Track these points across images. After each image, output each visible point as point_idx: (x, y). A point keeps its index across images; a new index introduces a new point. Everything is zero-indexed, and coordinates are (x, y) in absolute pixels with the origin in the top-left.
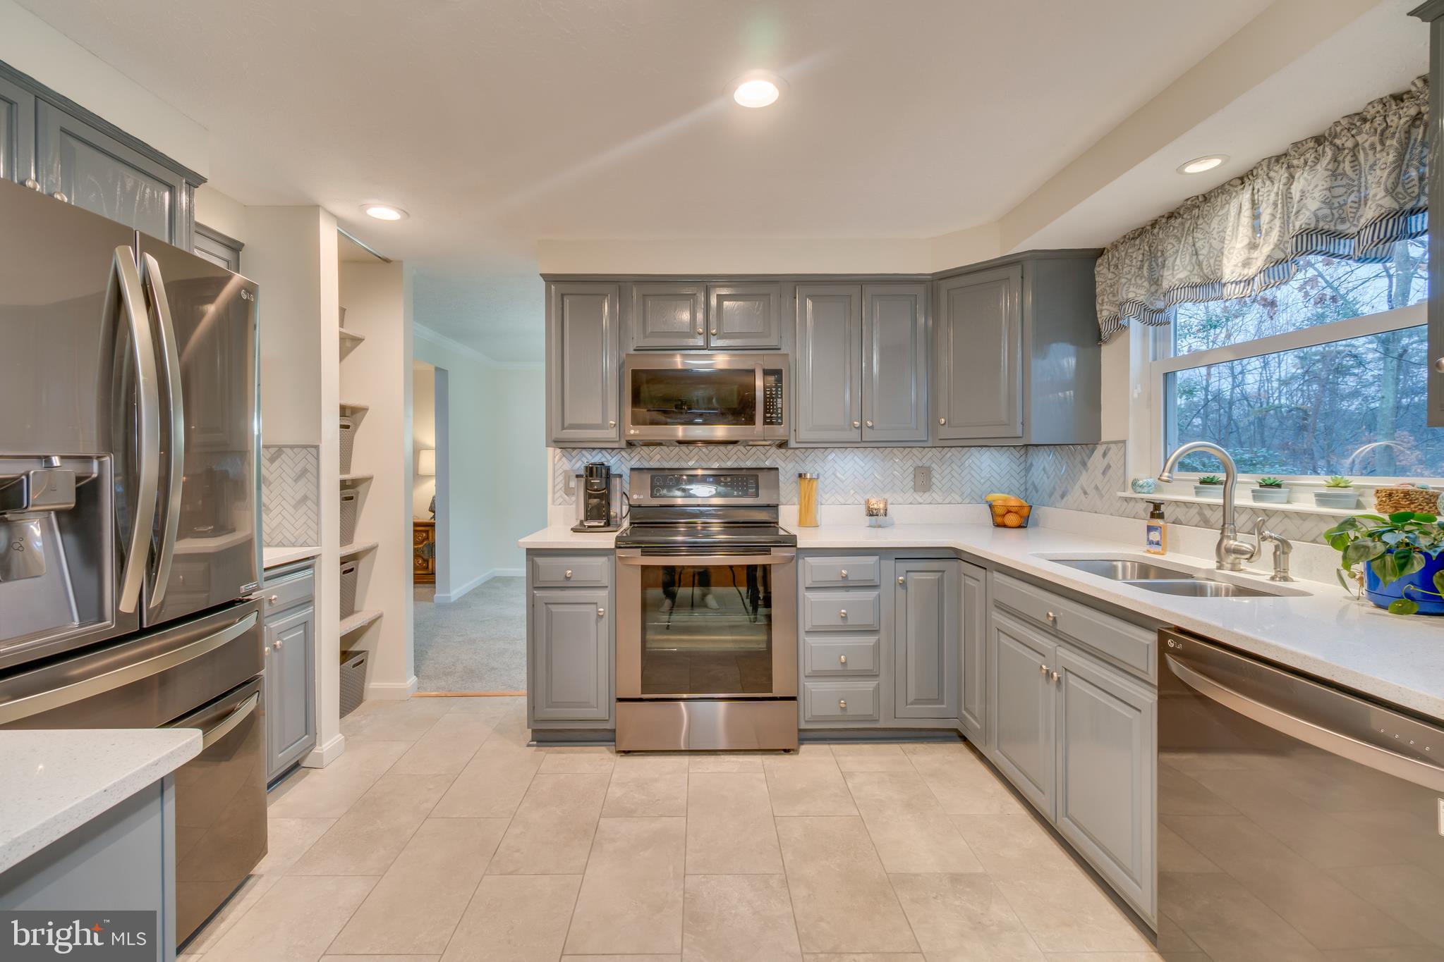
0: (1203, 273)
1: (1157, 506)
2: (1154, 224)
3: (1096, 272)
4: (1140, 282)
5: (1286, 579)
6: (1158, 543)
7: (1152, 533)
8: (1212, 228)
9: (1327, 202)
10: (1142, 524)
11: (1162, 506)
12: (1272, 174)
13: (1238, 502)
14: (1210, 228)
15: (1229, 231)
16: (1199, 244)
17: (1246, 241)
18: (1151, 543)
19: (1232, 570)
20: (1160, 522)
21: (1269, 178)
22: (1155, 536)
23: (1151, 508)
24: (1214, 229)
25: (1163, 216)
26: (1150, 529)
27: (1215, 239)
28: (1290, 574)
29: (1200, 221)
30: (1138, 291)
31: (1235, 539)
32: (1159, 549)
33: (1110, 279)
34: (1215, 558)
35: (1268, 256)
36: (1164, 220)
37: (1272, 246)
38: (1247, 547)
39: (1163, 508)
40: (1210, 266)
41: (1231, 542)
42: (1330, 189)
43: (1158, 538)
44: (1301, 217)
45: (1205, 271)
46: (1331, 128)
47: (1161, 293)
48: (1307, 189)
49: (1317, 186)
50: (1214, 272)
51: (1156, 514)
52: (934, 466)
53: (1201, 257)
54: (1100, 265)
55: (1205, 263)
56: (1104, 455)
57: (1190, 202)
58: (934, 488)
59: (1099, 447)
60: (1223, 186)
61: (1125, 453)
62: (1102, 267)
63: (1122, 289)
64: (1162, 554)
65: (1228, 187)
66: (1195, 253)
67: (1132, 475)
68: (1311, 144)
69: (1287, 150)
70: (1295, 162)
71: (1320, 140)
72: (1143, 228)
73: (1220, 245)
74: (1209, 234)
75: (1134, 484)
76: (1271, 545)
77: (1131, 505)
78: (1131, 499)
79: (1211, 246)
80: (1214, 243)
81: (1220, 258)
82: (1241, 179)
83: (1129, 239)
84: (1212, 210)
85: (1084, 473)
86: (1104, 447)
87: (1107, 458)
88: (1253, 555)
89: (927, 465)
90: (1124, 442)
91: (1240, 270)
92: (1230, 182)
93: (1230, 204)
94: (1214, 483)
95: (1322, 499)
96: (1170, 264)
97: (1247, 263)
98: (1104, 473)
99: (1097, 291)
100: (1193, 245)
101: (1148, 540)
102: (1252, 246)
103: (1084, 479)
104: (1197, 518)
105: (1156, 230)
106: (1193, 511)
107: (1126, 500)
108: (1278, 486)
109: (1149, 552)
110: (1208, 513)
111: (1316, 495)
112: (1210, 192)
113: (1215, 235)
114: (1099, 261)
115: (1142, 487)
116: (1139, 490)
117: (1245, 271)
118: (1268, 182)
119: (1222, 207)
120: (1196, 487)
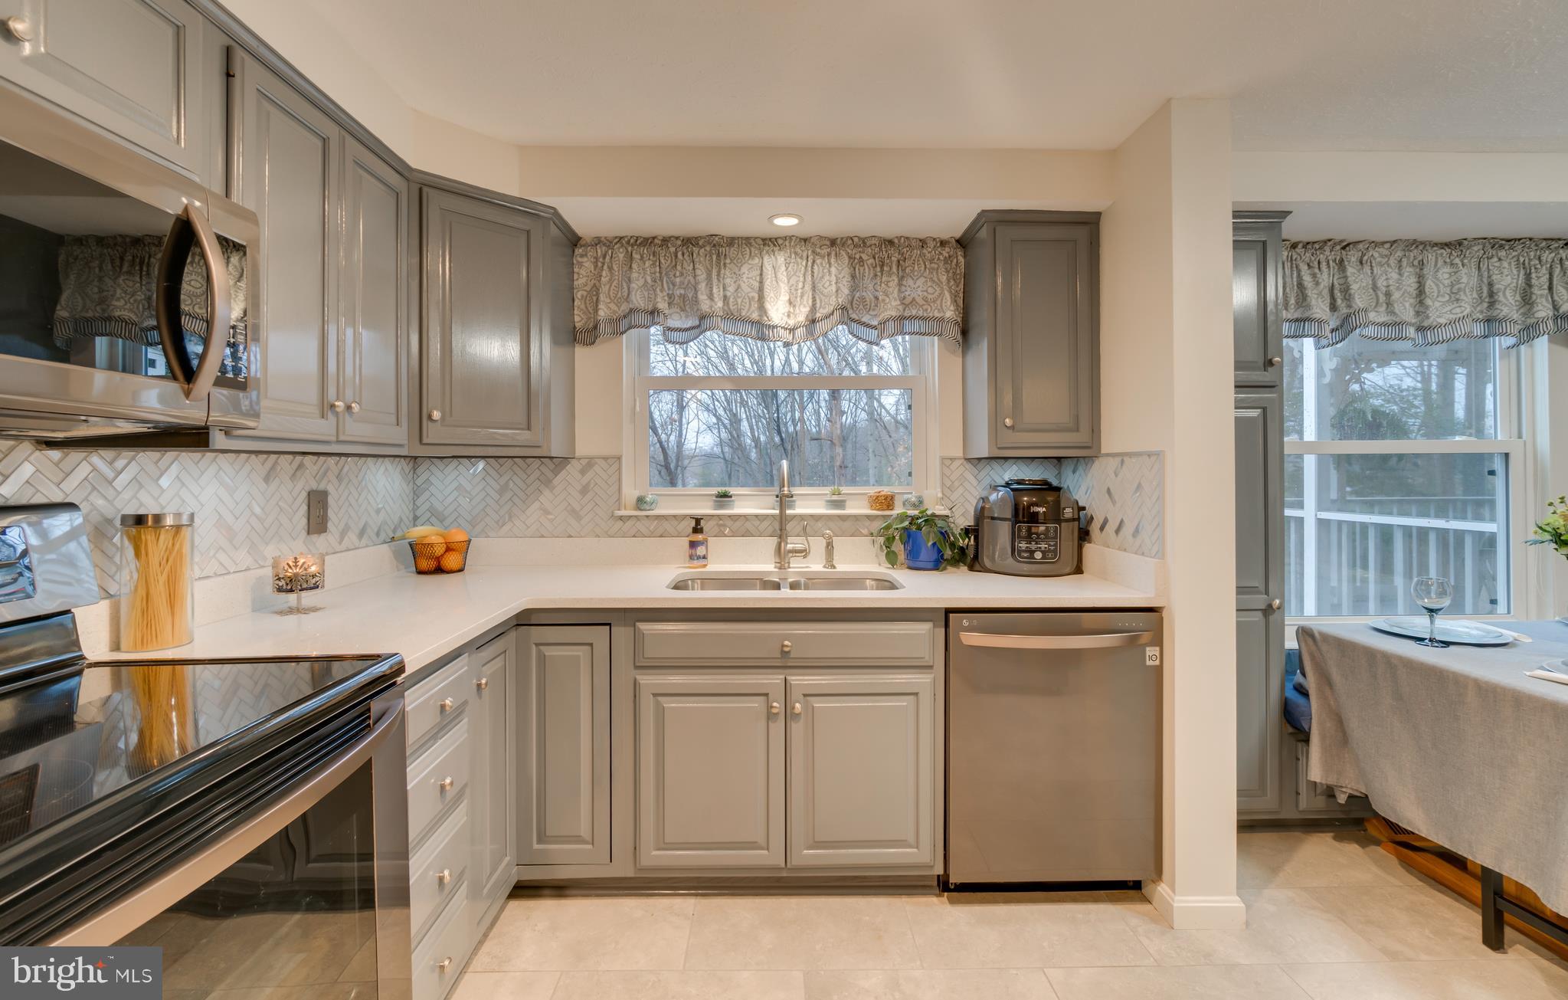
0: (729, 309)
1: (698, 521)
2: (666, 241)
3: (575, 262)
6: (701, 558)
7: (695, 548)
8: (742, 271)
9: (850, 290)
10: (685, 542)
11: (702, 521)
12: (799, 250)
14: (740, 270)
15: (768, 283)
16: (726, 281)
17: (787, 298)
18: (694, 558)
19: (789, 567)
20: (700, 537)
21: (797, 253)
22: (698, 551)
23: (693, 523)
24: (744, 273)
25: (677, 238)
26: (693, 544)
27: (744, 282)
29: (728, 261)
30: (664, 304)
31: (787, 542)
32: (702, 562)
33: (604, 278)
34: (775, 560)
35: (806, 315)
36: (679, 242)
37: (807, 308)
38: (799, 547)
39: (703, 523)
40: (737, 304)
41: (787, 545)
42: (850, 284)
43: (704, 553)
44: (840, 296)
45: (732, 308)
46: (842, 238)
47: (677, 313)
48: (834, 279)
49: (844, 277)
50: (739, 310)
51: (697, 530)
52: (331, 489)
53: (728, 294)
54: (582, 256)
55: (731, 300)
56: (583, 472)
57: (717, 239)
58: (330, 525)
59: (573, 462)
60: (748, 239)
61: (620, 469)
62: (585, 259)
63: (635, 295)
64: (705, 566)
65: (752, 241)
66: (724, 289)
67: (630, 493)
68: (828, 243)
69: (811, 237)
70: (818, 250)
71: (833, 242)
72: (648, 239)
73: (749, 290)
74: (738, 277)
75: (640, 502)
76: (823, 542)
77: (629, 523)
78: (630, 517)
79: (739, 287)
80: (744, 286)
81: (747, 300)
82: (764, 240)
83: (628, 242)
84: (740, 255)
85: (547, 492)
86: (584, 462)
87: (590, 475)
88: (804, 553)
89: (322, 487)
90: (619, 458)
91: (785, 318)
92: (755, 238)
93: (761, 259)
94: (729, 497)
95: (830, 504)
96: (703, 290)
97: (789, 315)
98: (584, 491)
99: (575, 283)
100: (722, 280)
101: (693, 554)
102: (790, 303)
103: (546, 499)
105: (671, 249)
107: (621, 519)
108: (791, 496)
109: (692, 567)
111: (826, 501)
112: (733, 238)
113: (745, 279)
114: (578, 250)
115: (649, 503)
116: (644, 507)
117: (789, 321)
118: (793, 255)
119: (752, 258)
120: (714, 501)
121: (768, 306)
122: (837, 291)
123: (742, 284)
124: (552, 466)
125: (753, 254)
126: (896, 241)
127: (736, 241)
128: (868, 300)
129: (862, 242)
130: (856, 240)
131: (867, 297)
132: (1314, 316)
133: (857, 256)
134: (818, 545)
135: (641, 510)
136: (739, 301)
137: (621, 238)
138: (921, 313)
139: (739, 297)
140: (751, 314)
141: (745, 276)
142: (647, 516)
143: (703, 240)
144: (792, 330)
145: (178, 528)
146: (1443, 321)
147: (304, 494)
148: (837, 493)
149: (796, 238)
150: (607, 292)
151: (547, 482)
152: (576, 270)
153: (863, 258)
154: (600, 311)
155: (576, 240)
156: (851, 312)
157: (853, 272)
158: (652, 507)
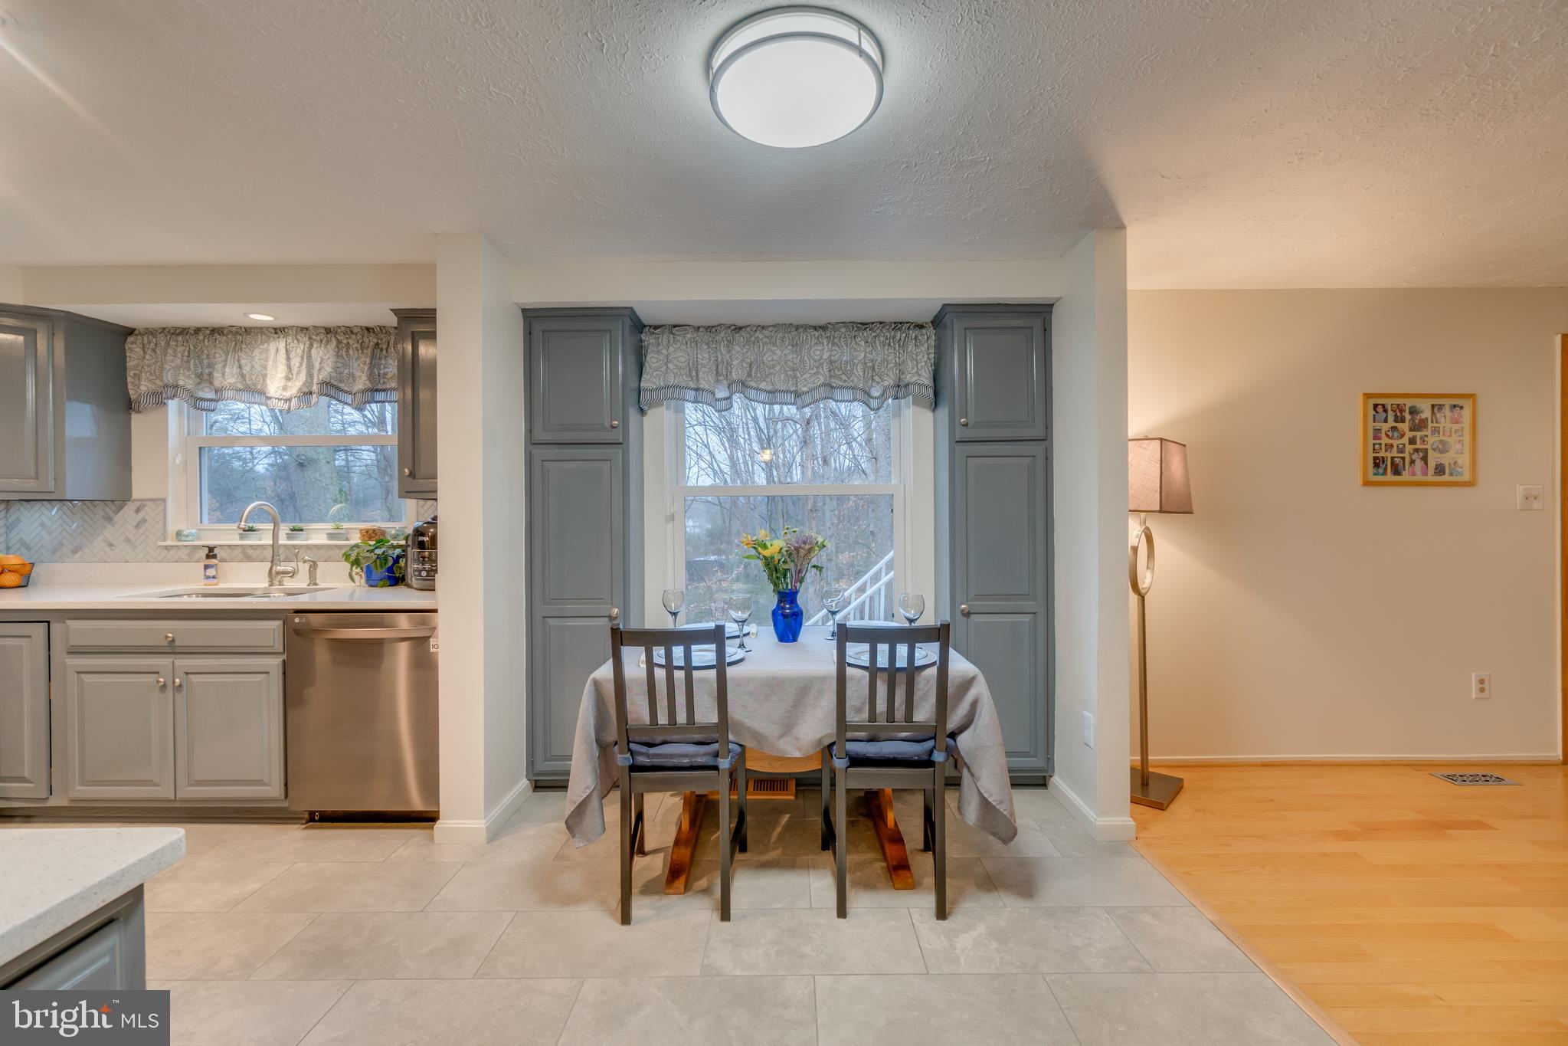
1: (211, 549)
2: (198, 330)
3: (127, 348)
4: (187, 373)
5: (316, 584)
6: (214, 577)
7: (208, 570)
8: (254, 354)
9: (335, 369)
10: (201, 565)
11: (215, 549)
12: (298, 337)
13: (281, 542)
14: (252, 353)
15: (270, 363)
16: (243, 362)
17: (284, 374)
18: (208, 577)
19: (279, 585)
20: (213, 561)
21: (297, 339)
22: (211, 572)
23: (206, 551)
24: (257, 356)
25: (207, 328)
26: (206, 567)
27: (257, 363)
28: (318, 582)
29: (244, 346)
30: (187, 381)
31: (280, 566)
32: (215, 581)
33: (148, 360)
34: (267, 579)
35: (300, 389)
36: (208, 332)
37: (301, 383)
38: (290, 569)
39: (216, 551)
40: (250, 380)
41: (279, 568)
42: (336, 362)
43: (216, 573)
44: (324, 373)
45: (246, 382)
46: (334, 328)
47: (204, 387)
48: (324, 358)
49: (330, 358)
50: (251, 385)
51: (211, 555)
53: (245, 372)
54: (133, 343)
55: (247, 376)
56: (137, 511)
57: (235, 329)
59: (130, 503)
61: (164, 509)
62: (135, 346)
63: (167, 374)
64: (218, 583)
66: (240, 367)
67: (172, 527)
68: (323, 331)
69: (309, 327)
70: (314, 337)
71: (328, 331)
72: (184, 329)
73: (261, 368)
74: (250, 358)
75: (179, 534)
76: (307, 566)
77: (172, 551)
78: (173, 546)
79: (253, 366)
80: (256, 366)
81: (261, 377)
83: (169, 332)
84: (253, 342)
86: (137, 503)
87: (142, 513)
88: (293, 574)
90: (163, 500)
91: (282, 391)
92: (267, 328)
93: (268, 344)
94: (254, 531)
95: (331, 536)
96: (219, 369)
97: (285, 388)
98: (137, 526)
99: (128, 364)
100: (239, 361)
101: (205, 575)
102: (288, 379)
103: (109, 532)
104: (241, 556)
105: (201, 338)
106: (237, 551)
107: (166, 548)
108: (302, 530)
109: (205, 585)
110: (250, 552)
111: (327, 534)
112: (251, 328)
113: (257, 360)
114: (130, 339)
115: (187, 536)
116: (183, 538)
117: (284, 393)
118: (295, 341)
119: (262, 343)
120: (240, 534)
121: (268, 382)
122: (322, 369)
123: (254, 363)
124: (114, 508)
125: (264, 341)
127: (252, 331)
129: (349, 331)
130: (344, 329)
132: (702, 386)
133: (345, 341)
134: (304, 568)
135: (180, 541)
136: (254, 377)
137: (164, 329)
139: (253, 375)
140: (264, 387)
141: (255, 358)
142: (185, 546)
143: (225, 330)
144: (288, 400)
146: (805, 389)
148: (338, 528)
149: (298, 327)
150: (152, 372)
151: (109, 519)
152: (128, 354)
153: (348, 343)
154: (140, 387)
155: (130, 332)
156: (341, 385)
157: (340, 354)
158: (190, 538)
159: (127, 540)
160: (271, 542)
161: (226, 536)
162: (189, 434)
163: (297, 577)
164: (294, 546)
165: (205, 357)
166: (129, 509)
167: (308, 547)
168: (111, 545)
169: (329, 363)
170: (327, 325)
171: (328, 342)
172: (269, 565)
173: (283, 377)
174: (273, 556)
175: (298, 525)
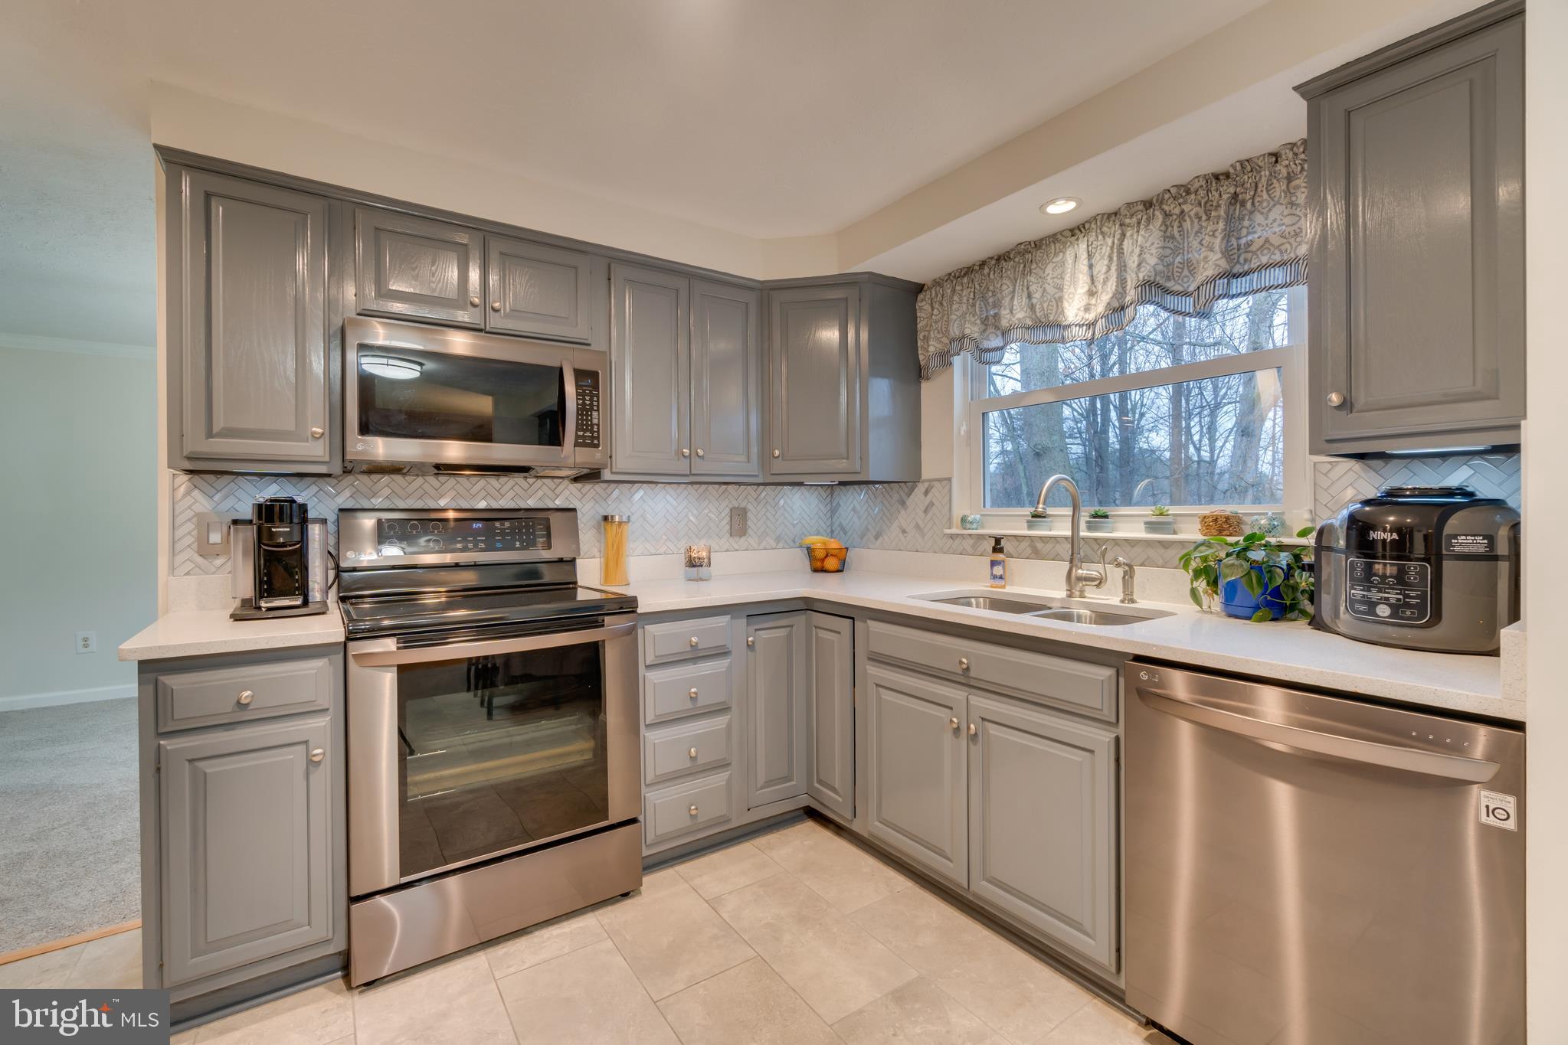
0: (1036, 316)
1: (998, 540)
2: (983, 264)
3: (917, 307)
4: (973, 319)
5: (1133, 601)
6: (1001, 577)
7: (995, 567)
8: (1046, 273)
9: (1161, 258)
10: (987, 560)
11: (1002, 540)
12: (1105, 229)
13: (1084, 533)
14: (1044, 273)
15: (1067, 277)
16: (1033, 288)
17: (1086, 288)
18: (994, 577)
19: (1080, 597)
20: (1000, 557)
21: (1102, 233)
22: (998, 571)
23: (992, 542)
24: (1048, 274)
25: (992, 258)
26: (993, 563)
27: (1049, 284)
28: (1135, 597)
29: (1034, 266)
30: (973, 329)
31: (1081, 568)
32: (1002, 582)
33: (936, 315)
34: (1065, 586)
35: (1108, 304)
36: (993, 262)
37: (1110, 295)
38: (1095, 574)
39: (1004, 542)
40: (1044, 310)
41: (1080, 571)
42: (1163, 248)
43: (1001, 573)
44: (1143, 269)
45: (1038, 315)
46: (1158, 195)
47: (992, 333)
49: (1153, 244)
50: (1046, 316)
51: (997, 548)
52: (750, 507)
53: (1034, 301)
54: (922, 301)
55: (1038, 306)
56: (926, 493)
57: (1022, 247)
58: (750, 531)
59: (920, 485)
60: (1055, 235)
61: (950, 490)
62: (924, 303)
63: (953, 326)
64: (1003, 587)
65: (1059, 236)
66: (1029, 296)
67: (958, 512)
68: (1141, 207)
69: (1120, 209)
72: (969, 268)
73: (1055, 291)
74: (1042, 279)
75: (964, 521)
76: (1120, 572)
77: (958, 541)
79: (1045, 290)
80: (1049, 288)
81: (1054, 302)
82: (1072, 230)
83: (954, 277)
84: (1045, 257)
85: (903, 512)
86: (926, 485)
87: (930, 495)
88: (1100, 582)
89: (743, 505)
90: (949, 480)
91: (1081, 314)
92: (1061, 233)
93: (1064, 253)
94: (1044, 517)
95: (1151, 526)
96: (1006, 304)
97: (1087, 309)
98: (926, 511)
99: (918, 326)
100: (1028, 288)
101: (992, 573)
102: (1091, 293)
103: (903, 519)
104: (1029, 551)
105: (986, 271)
106: (1025, 544)
107: (952, 536)
108: (1106, 517)
109: (992, 587)
110: (1039, 545)
111: (1146, 523)
112: (1041, 240)
113: (1049, 281)
114: (921, 296)
115: (971, 523)
116: (968, 526)
117: (1087, 316)
118: (1100, 237)
119: (1056, 254)
120: (1028, 522)
121: (1066, 304)
122: (1139, 265)
123: (1046, 285)
125: (1057, 250)
126: (1232, 171)
127: (1044, 242)
128: (1195, 262)
130: (1173, 190)
131: (1193, 259)
133: (1177, 211)
134: (1115, 575)
135: (965, 529)
136: (1045, 305)
137: (950, 274)
138: (1277, 257)
139: (1045, 302)
140: (1059, 316)
141: (1049, 277)
142: (970, 535)
143: (1013, 252)
144: (1092, 325)
145: (620, 523)
147: (727, 510)
148: (1161, 514)
149: (1103, 214)
150: (939, 328)
151: (903, 503)
152: (918, 315)
153: (1182, 212)
154: (930, 348)
155: (919, 288)
156: (1169, 285)
157: (1168, 234)
158: (975, 526)
159: (917, 526)
160: (1069, 533)
161: (1012, 523)
162: (972, 399)
163: (1105, 587)
164: (1096, 540)
165: (990, 294)
166: (921, 488)
167: (1116, 542)
168: (904, 532)
169: (1154, 251)
170: (1145, 197)
171: (1149, 220)
172: (1066, 565)
173: (1084, 293)
174: (1072, 554)
175: (1104, 510)
